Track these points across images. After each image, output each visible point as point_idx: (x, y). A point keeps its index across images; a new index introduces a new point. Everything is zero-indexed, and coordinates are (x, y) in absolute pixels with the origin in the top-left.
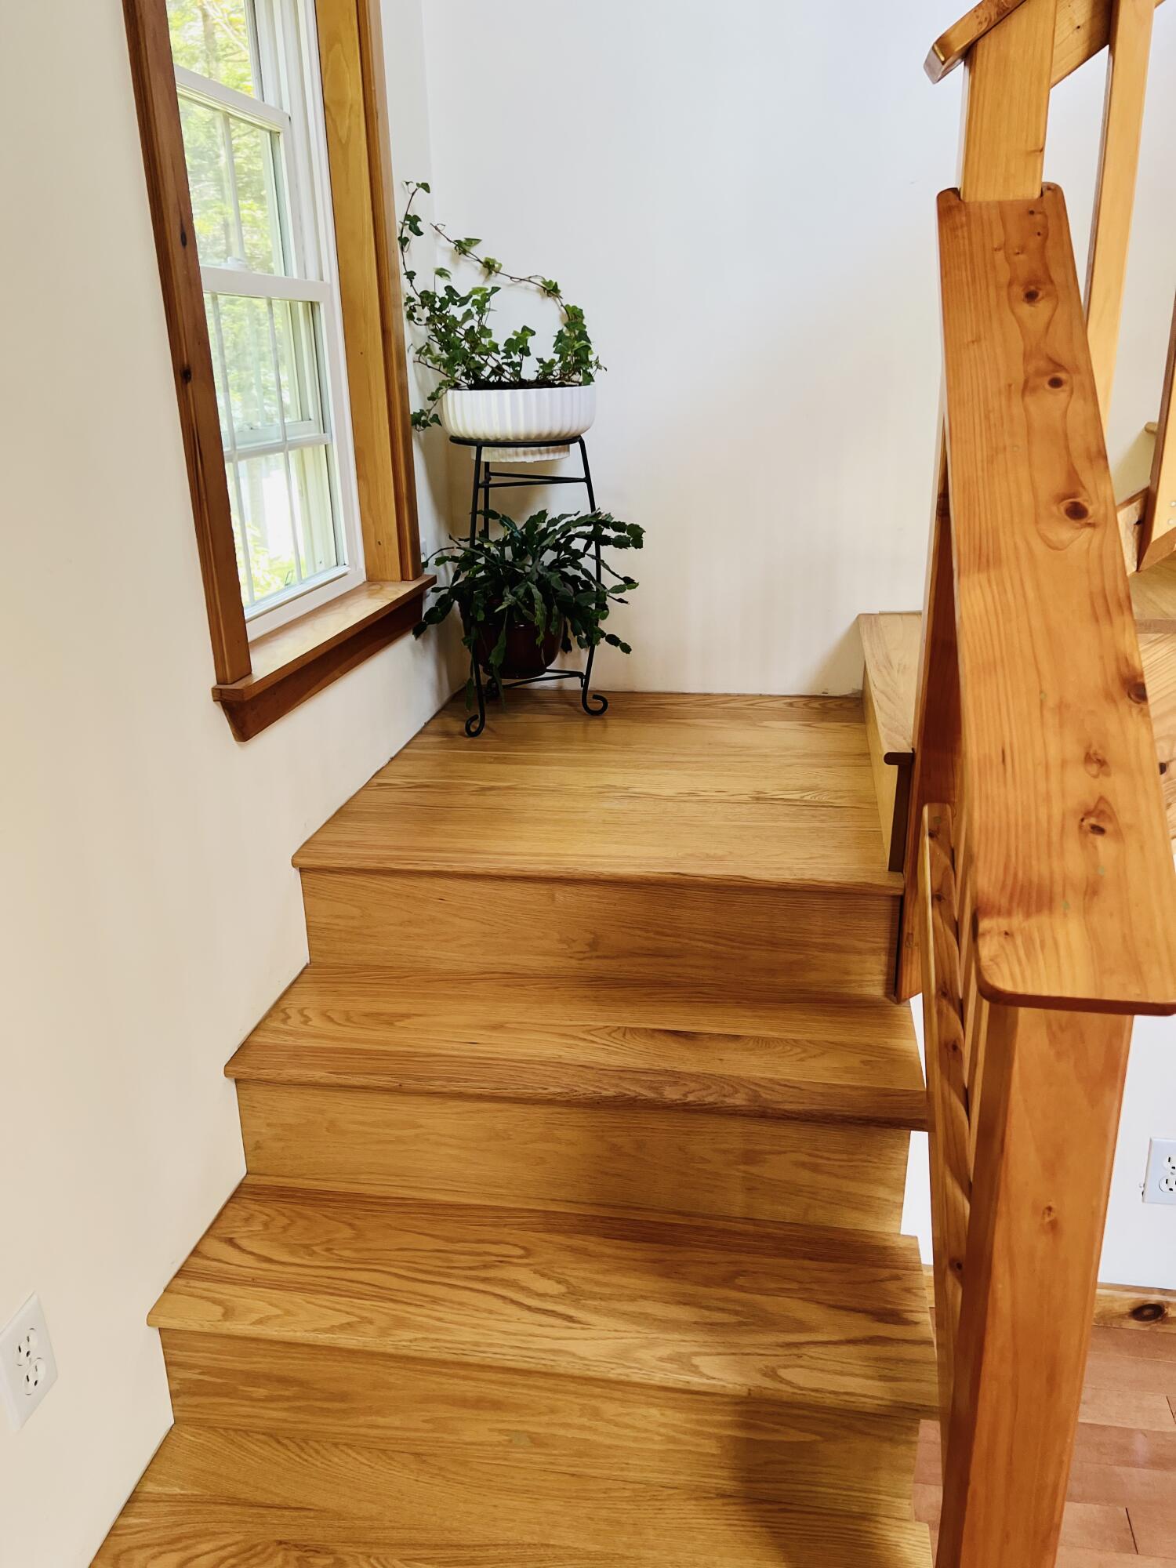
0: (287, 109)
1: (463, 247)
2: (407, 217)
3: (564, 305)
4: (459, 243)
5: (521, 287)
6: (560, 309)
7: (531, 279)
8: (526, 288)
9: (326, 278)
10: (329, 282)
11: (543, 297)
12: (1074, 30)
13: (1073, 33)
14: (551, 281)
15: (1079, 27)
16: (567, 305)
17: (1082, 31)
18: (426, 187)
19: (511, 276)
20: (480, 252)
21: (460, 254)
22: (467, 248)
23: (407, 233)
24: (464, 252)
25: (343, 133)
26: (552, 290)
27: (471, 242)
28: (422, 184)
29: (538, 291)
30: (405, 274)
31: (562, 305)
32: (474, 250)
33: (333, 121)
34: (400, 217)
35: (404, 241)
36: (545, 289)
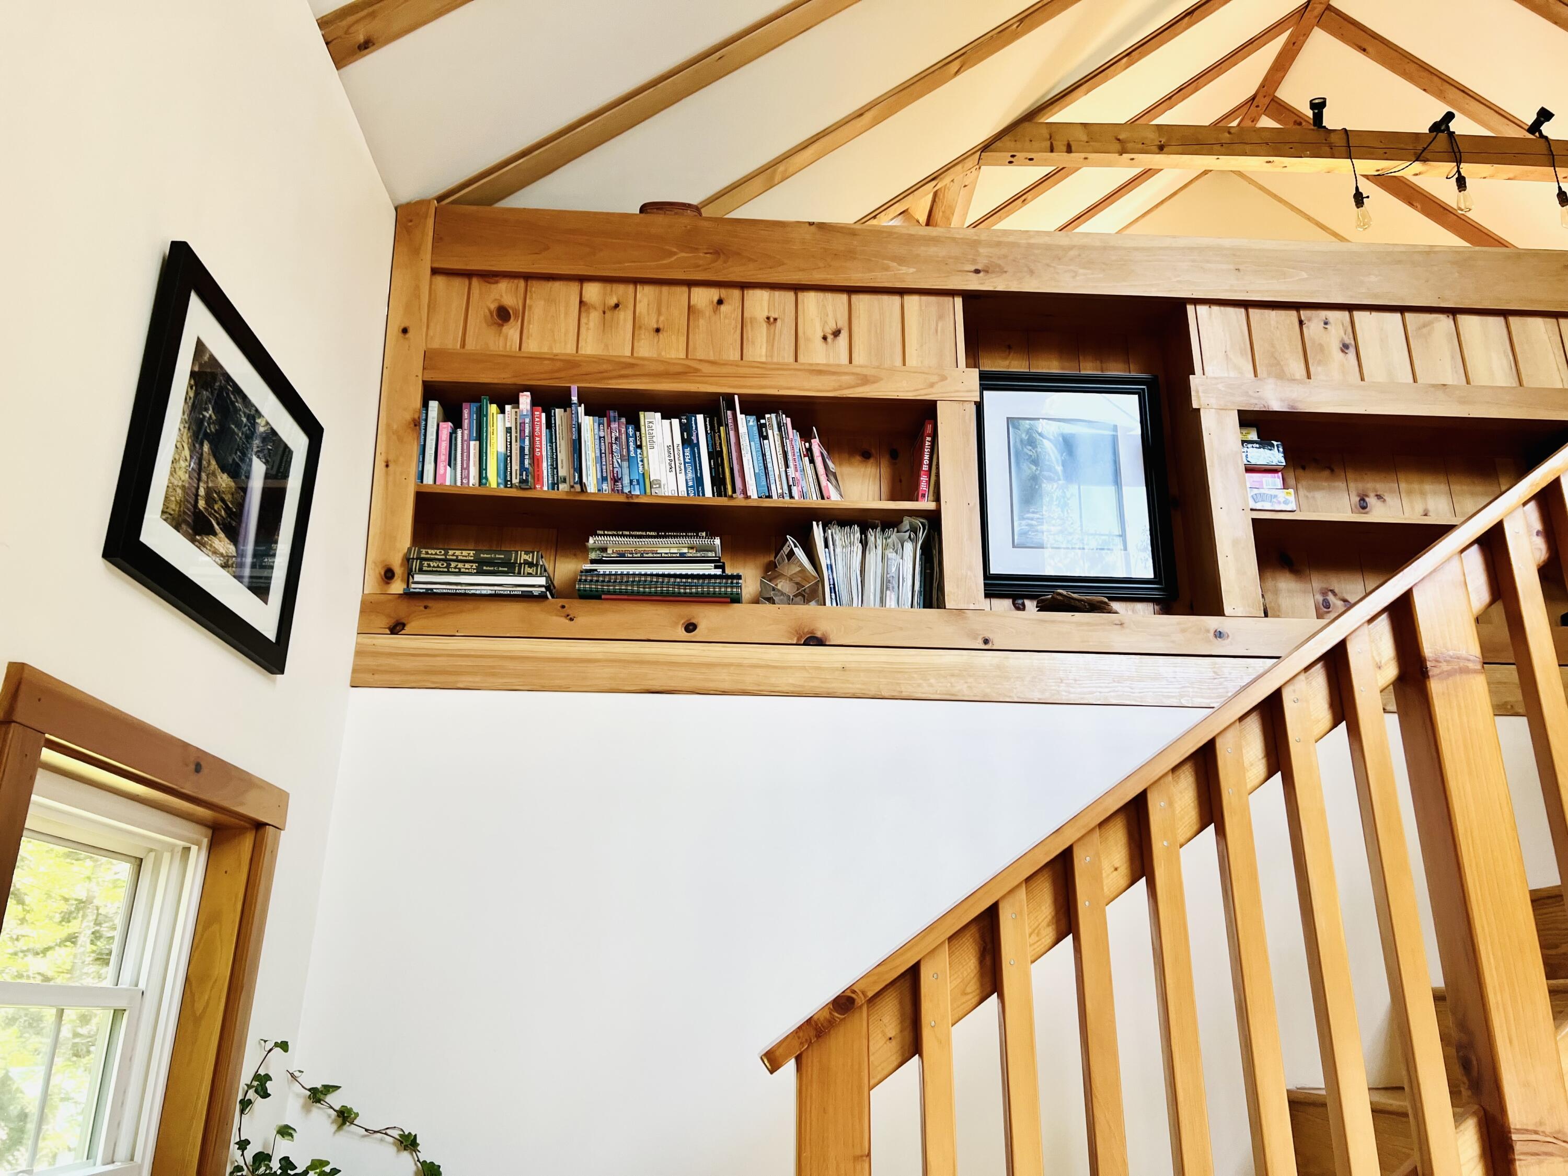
0: (142, 986)
1: (317, 1095)
2: (257, 1077)
3: (421, 1161)
4: (313, 1091)
5: (376, 1139)
6: (416, 1164)
7: (388, 1131)
8: (382, 1140)
9: (138, 1158)
10: (140, 1162)
11: (399, 1150)
12: (887, 1041)
13: (885, 1043)
14: (410, 1133)
15: (890, 1039)
16: (425, 1161)
17: (894, 1042)
18: (284, 1046)
19: (367, 1128)
20: (336, 1100)
21: (313, 1102)
22: (322, 1097)
23: (251, 1095)
24: (318, 1101)
25: (199, 1007)
26: (408, 1143)
27: (329, 1089)
28: (282, 1042)
29: (394, 1144)
30: (237, 1143)
31: (418, 1161)
32: (332, 1099)
33: (193, 995)
34: (246, 1076)
35: (246, 1104)
36: (402, 1142)
